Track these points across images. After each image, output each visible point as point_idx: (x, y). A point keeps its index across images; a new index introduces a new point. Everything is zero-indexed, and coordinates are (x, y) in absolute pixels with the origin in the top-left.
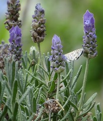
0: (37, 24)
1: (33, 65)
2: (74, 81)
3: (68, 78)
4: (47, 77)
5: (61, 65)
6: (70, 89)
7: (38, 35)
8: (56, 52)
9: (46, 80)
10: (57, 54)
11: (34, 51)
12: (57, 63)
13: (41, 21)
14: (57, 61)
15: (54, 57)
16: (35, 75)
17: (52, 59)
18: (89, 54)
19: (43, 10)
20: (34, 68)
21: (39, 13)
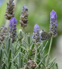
0: (23, 17)
1: (20, 40)
2: (43, 50)
3: (40, 48)
4: (27, 47)
5: (38, 41)
6: (41, 54)
7: (24, 23)
8: (36, 33)
9: (27, 49)
10: (37, 35)
11: (21, 32)
12: (36, 40)
13: (26, 15)
14: (36, 39)
15: (34, 36)
16: (21, 45)
17: (34, 38)
18: (53, 35)
19: (27, 9)
20: (20, 41)
21: (25, 10)
